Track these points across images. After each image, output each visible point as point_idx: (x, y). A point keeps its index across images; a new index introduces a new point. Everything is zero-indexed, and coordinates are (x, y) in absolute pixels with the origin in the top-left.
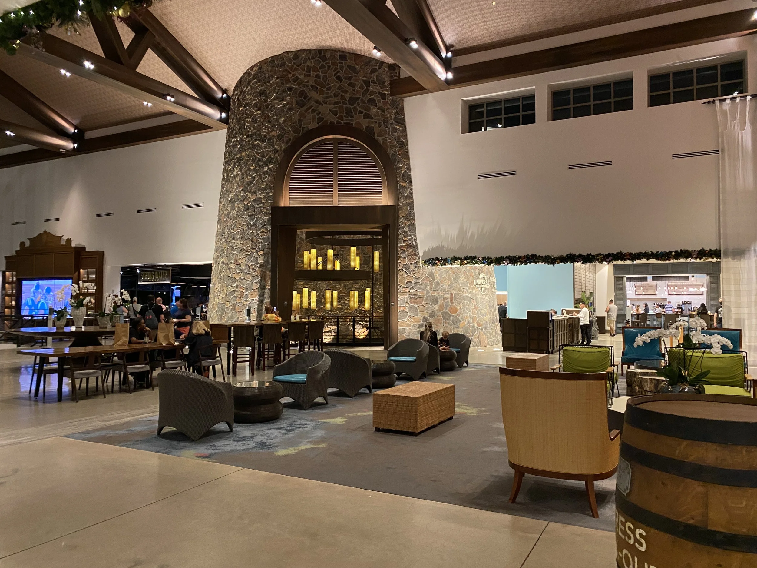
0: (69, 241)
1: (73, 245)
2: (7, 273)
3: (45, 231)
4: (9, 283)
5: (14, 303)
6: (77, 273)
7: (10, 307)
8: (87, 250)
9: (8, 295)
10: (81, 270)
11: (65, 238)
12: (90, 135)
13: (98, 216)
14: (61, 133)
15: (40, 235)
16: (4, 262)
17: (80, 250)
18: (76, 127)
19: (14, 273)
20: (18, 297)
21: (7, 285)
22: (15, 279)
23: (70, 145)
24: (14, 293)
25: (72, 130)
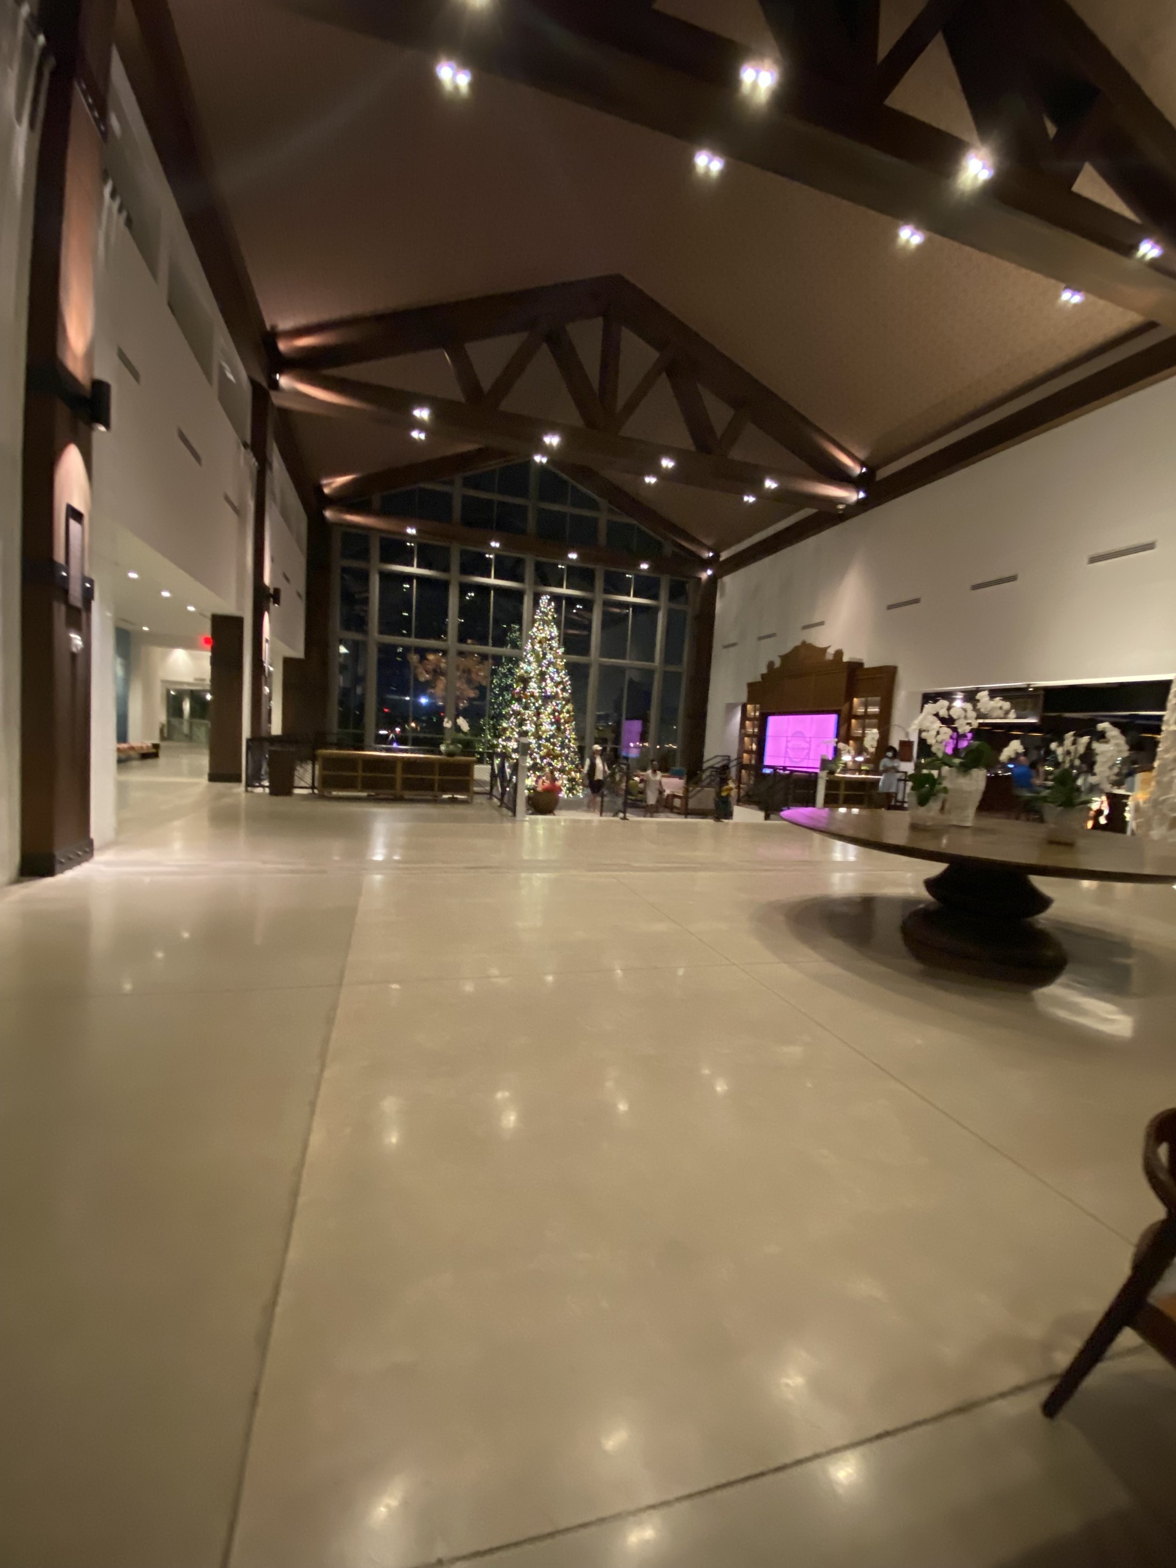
0: (839, 654)
1: (845, 659)
2: (749, 707)
3: (804, 643)
4: (750, 719)
5: (754, 747)
6: (847, 705)
7: (750, 752)
8: (866, 666)
9: (748, 736)
10: (855, 700)
11: (831, 651)
12: (883, 473)
13: (890, 607)
14: (841, 477)
15: (797, 648)
16: (745, 690)
17: (855, 667)
18: (862, 464)
19: (758, 706)
20: (761, 739)
21: (747, 723)
22: (757, 714)
23: (853, 496)
24: (755, 733)
25: (857, 470)
